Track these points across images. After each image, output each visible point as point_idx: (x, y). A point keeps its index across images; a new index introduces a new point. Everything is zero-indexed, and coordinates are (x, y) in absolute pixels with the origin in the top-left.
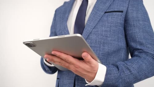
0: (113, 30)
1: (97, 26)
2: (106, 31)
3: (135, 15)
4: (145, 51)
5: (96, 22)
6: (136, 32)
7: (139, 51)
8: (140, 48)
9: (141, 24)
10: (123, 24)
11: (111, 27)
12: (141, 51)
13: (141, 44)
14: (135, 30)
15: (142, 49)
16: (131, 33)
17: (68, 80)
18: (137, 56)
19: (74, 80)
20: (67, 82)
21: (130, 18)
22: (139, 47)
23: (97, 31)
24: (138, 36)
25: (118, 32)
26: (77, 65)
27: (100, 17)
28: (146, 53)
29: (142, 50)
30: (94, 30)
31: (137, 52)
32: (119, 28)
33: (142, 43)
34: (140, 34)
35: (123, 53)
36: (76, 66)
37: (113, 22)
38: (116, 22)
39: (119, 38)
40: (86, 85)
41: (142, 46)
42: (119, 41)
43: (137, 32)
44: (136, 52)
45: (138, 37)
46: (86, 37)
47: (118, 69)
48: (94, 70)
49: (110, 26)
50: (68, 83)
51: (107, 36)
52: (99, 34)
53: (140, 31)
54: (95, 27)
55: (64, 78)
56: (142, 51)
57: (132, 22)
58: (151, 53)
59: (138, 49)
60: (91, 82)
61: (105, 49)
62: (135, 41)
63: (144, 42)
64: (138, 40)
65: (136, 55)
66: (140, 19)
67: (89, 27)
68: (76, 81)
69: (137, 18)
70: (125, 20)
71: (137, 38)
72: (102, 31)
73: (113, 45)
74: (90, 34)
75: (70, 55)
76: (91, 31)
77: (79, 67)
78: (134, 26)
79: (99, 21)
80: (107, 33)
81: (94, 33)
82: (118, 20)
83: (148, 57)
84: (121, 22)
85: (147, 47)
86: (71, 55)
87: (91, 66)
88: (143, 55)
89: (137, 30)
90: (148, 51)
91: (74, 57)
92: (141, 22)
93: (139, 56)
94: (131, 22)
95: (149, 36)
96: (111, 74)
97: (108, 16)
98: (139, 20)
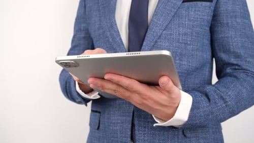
0: (196, 33)
1: (170, 26)
2: (186, 34)
3: (230, 7)
4: (244, 67)
5: (170, 18)
6: (230, 35)
7: (234, 67)
8: (235, 62)
9: (239, 22)
10: (210, 22)
11: (193, 27)
12: (237, 67)
13: (237, 56)
14: (229, 33)
15: (239, 64)
16: (222, 37)
17: (120, 116)
18: (230, 75)
19: (131, 117)
20: (118, 119)
21: (222, 12)
22: (233, 61)
23: (171, 34)
24: (233, 43)
25: (204, 35)
26: (146, 96)
27: (174, 9)
28: (245, 71)
29: (239, 66)
30: (165, 32)
31: (231, 69)
32: (205, 29)
33: (239, 54)
34: (236, 39)
35: (207, 70)
36: (144, 97)
37: (197, 18)
38: (200, 19)
39: (204, 46)
40: (154, 125)
41: (239, 59)
42: (204, 50)
43: (231, 37)
44: (229, 68)
45: (233, 45)
46: (152, 44)
47: (209, 99)
48: (174, 103)
49: (191, 26)
50: (119, 121)
51: (187, 43)
52: (173, 39)
53: (236, 34)
54: (166, 27)
55: (112, 113)
56: (239, 68)
57: (225, 19)
58: (252, 72)
59: (233, 65)
60: (166, 121)
61: (183, 65)
62: (227, 51)
63: (242, 54)
64: (232, 50)
65: (228, 73)
66: (237, 14)
67: (157, 27)
68: (136, 119)
69: (234, 12)
70: (214, 14)
71: (231, 47)
72: (179, 34)
73: (195, 57)
74: (158, 38)
75: (134, 79)
76: (159, 34)
77: (150, 98)
78: (228, 26)
79: (174, 16)
80: (187, 38)
81: (165, 38)
82: (204, 15)
83: (248, 78)
84: (209, 18)
85: (246, 61)
86: (137, 78)
87: (171, 98)
88: (242, 75)
89: (232, 33)
90: (248, 68)
91: (141, 82)
92: (239, 20)
93: (235, 77)
94: (223, 18)
95: (251, 42)
96: (199, 108)
97: (188, 8)
98: (236, 17)
